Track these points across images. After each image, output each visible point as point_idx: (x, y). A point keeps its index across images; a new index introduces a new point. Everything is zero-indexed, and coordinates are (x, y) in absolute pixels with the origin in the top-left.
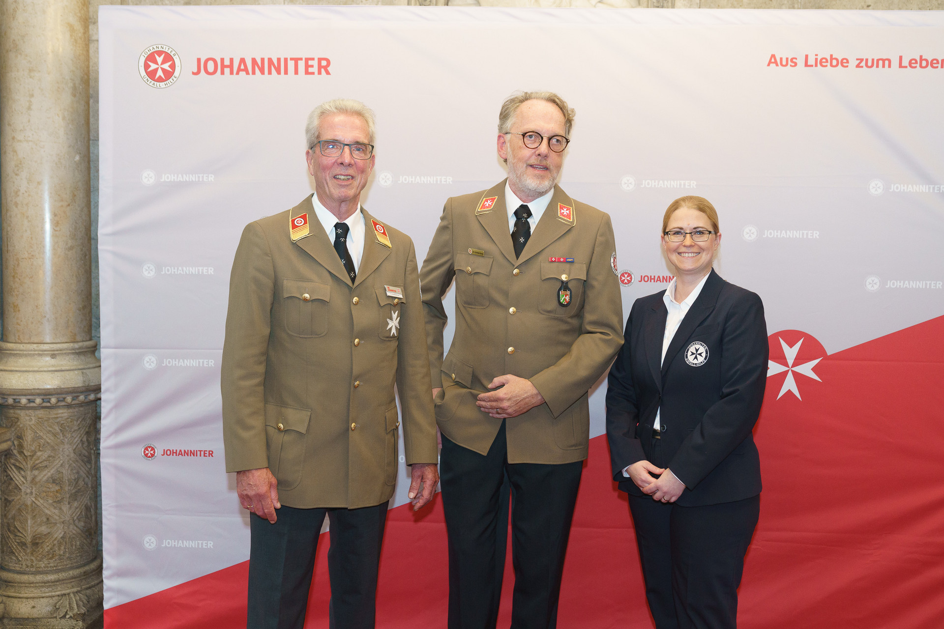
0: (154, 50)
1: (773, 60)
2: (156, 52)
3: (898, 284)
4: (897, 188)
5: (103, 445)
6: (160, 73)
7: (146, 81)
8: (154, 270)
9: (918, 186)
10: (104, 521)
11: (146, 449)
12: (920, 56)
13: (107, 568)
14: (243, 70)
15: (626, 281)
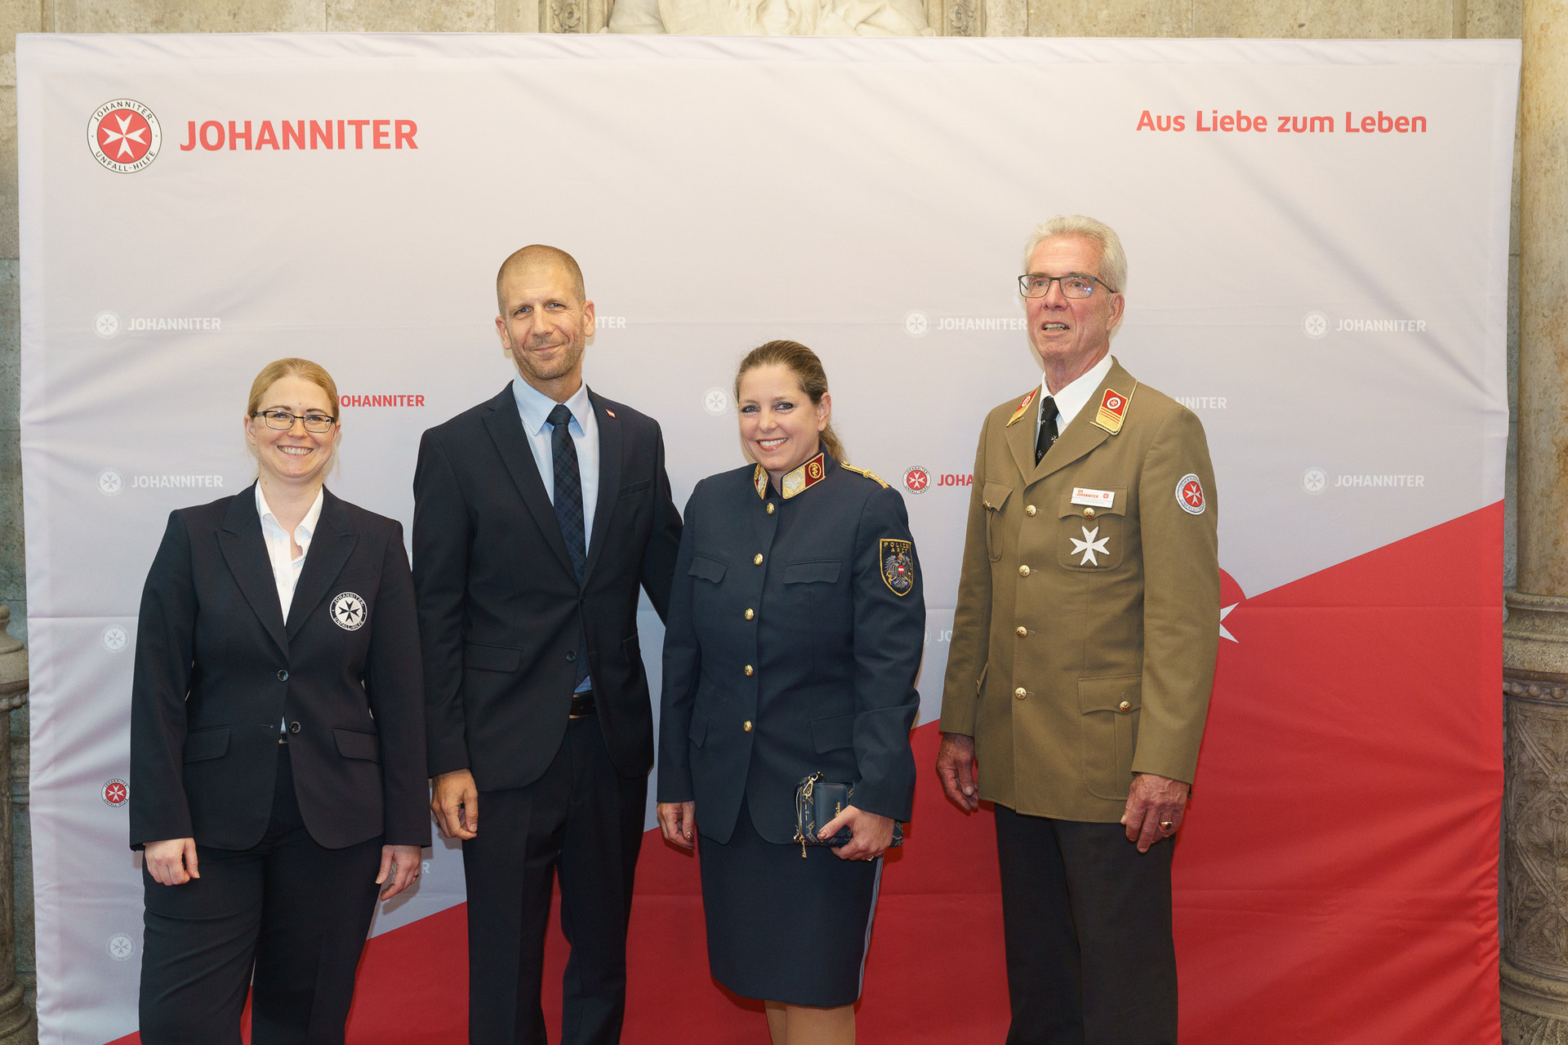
0: (114, 109)
1: (1146, 121)
2: (117, 112)
3: (1354, 480)
4: (1349, 326)
5: (33, 783)
6: (125, 148)
7: (102, 162)
8: (119, 482)
9: (1381, 321)
10: (38, 914)
11: (110, 788)
12: (1379, 112)
13: (44, 995)
14: (267, 142)
15: (917, 484)
